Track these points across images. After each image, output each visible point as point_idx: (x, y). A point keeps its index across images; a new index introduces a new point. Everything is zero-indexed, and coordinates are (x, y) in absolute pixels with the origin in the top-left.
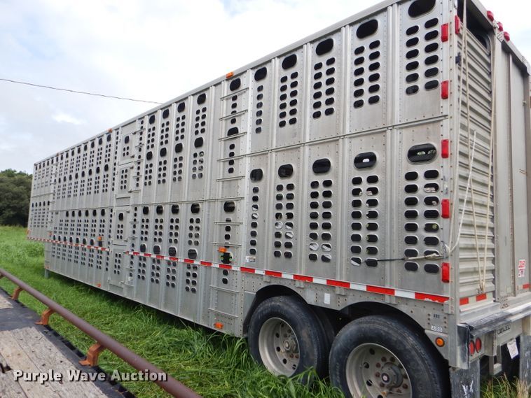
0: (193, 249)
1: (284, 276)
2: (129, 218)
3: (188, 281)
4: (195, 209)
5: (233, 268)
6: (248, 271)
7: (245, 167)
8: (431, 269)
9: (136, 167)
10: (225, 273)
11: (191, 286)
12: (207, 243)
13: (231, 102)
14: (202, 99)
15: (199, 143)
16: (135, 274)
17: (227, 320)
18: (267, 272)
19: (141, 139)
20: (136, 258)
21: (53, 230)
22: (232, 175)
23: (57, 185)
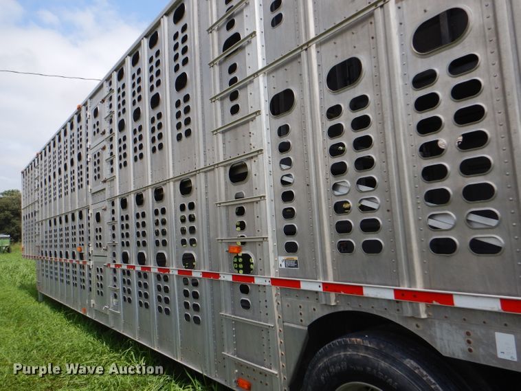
1: (367, 292)
2: (106, 217)
3: (186, 305)
4: (186, 188)
5: (257, 281)
7: (258, 95)
9: (108, 147)
10: (245, 290)
11: (192, 314)
12: (209, 241)
15: (181, 82)
16: (121, 295)
18: (327, 286)
19: (111, 106)
20: (119, 272)
22: (237, 116)
23: (40, 192)
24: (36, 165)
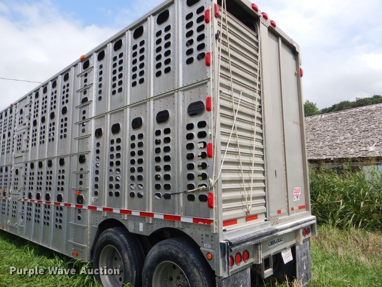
0: (59, 194)
1: (114, 211)
2: (22, 173)
3: (57, 220)
4: (62, 162)
5: (84, 208)
6: (92, 208)
7: (92, 127)
8: (203, 198)
9: (26, 133)
10: (80, 211)
11: (59, 224)
12: (69, 189)
13: (84, 78)
14: (66, 78)
15: (64, 111)
16: (25, 216)
17: (81, 250)
18: (105, 209)
19: (30, 110)
20: (26, 204)
22: (84, 134)
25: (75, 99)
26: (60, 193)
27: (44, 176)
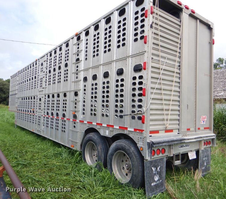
1: (93, 123)
2: (43, 100)
3: (62, 127)
4: (65, 95)
5: (77, 121)
6: (82, 122)
7: (81, 76)
8: (140, 118)
9: (45, 77)
10: (75, 123)
11: (63, 129)
12: (69, 110)
13: (77, 46)
14: (67, 45)
15: (66, 65)
16: (45, 125)
17: (75, 144)
18: (88, 122)
19: (47, 64)
20: (45, 118)
21: (17, 106)
22: (77, 80)
23: (18, 86)
24: (18, 75)
25: (72, 59)
26: (64, 112)
27: (55, 102)
